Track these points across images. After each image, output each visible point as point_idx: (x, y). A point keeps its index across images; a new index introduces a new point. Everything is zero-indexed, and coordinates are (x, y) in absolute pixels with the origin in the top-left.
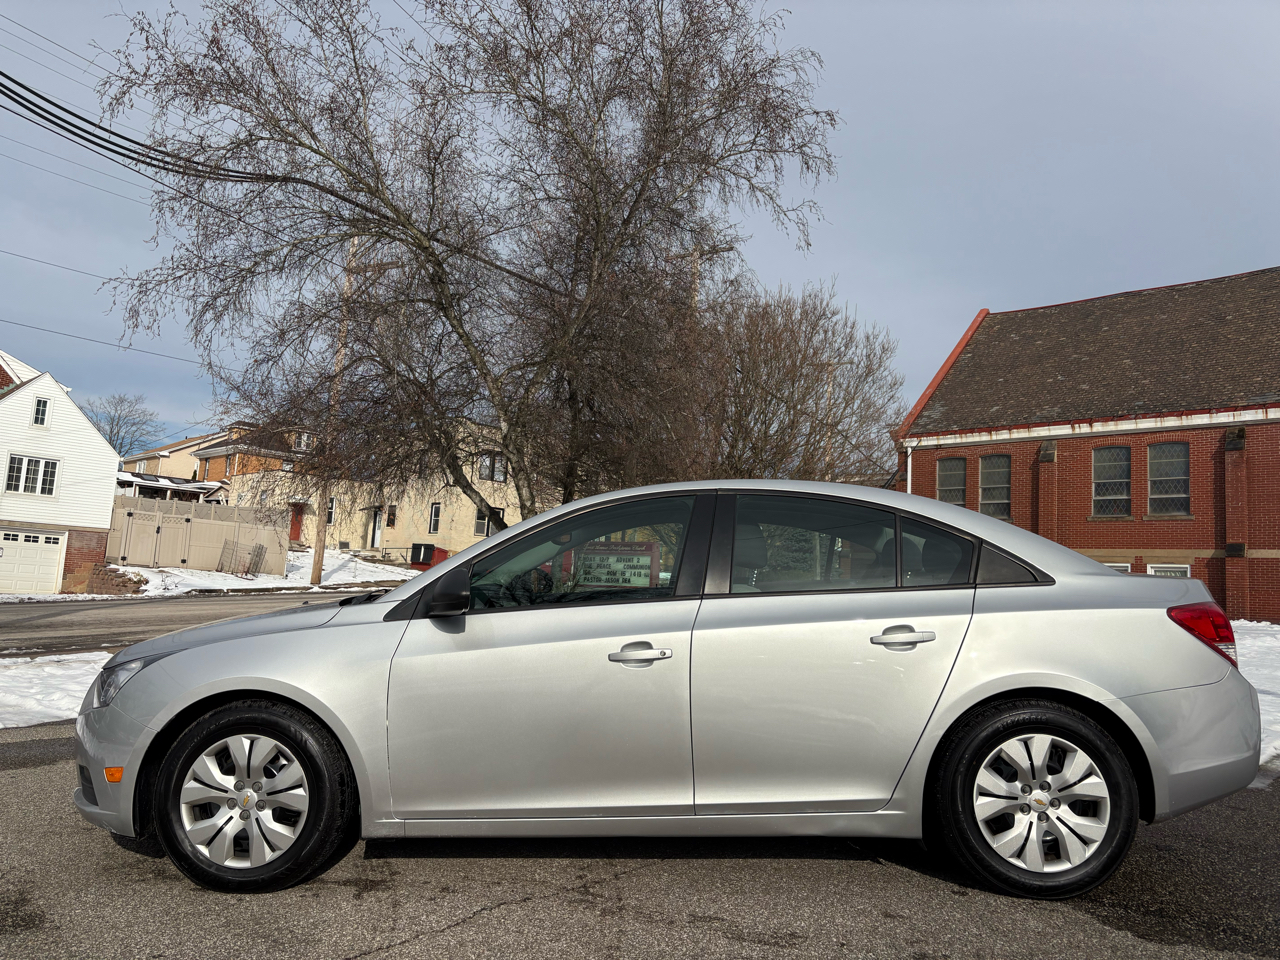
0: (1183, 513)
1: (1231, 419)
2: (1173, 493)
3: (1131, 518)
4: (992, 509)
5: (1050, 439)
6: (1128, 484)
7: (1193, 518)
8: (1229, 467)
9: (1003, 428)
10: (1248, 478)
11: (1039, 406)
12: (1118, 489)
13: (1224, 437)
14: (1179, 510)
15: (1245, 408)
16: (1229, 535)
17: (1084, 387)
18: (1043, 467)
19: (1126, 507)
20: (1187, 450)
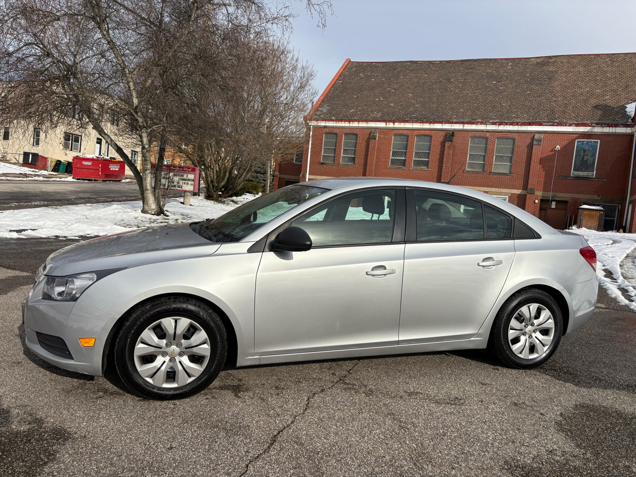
0: (426, 167)
1: (450, 128)
2: (423, 158)
3: (405, 168)
4: (347, 159)
5: (376, 128)
6: (406, 152)
7: (429, 170)
8: (446, 149)
9: (356, 121)
10: (453, 154)
11: (372, 111)
12: (401, 154)
13: (446, 135)
14: (424, 166)
15: (456, 123)
16: (442, 178)
17: (392, 105)
18: (372, 141)
19: (404, 163)
20: (431, 139)
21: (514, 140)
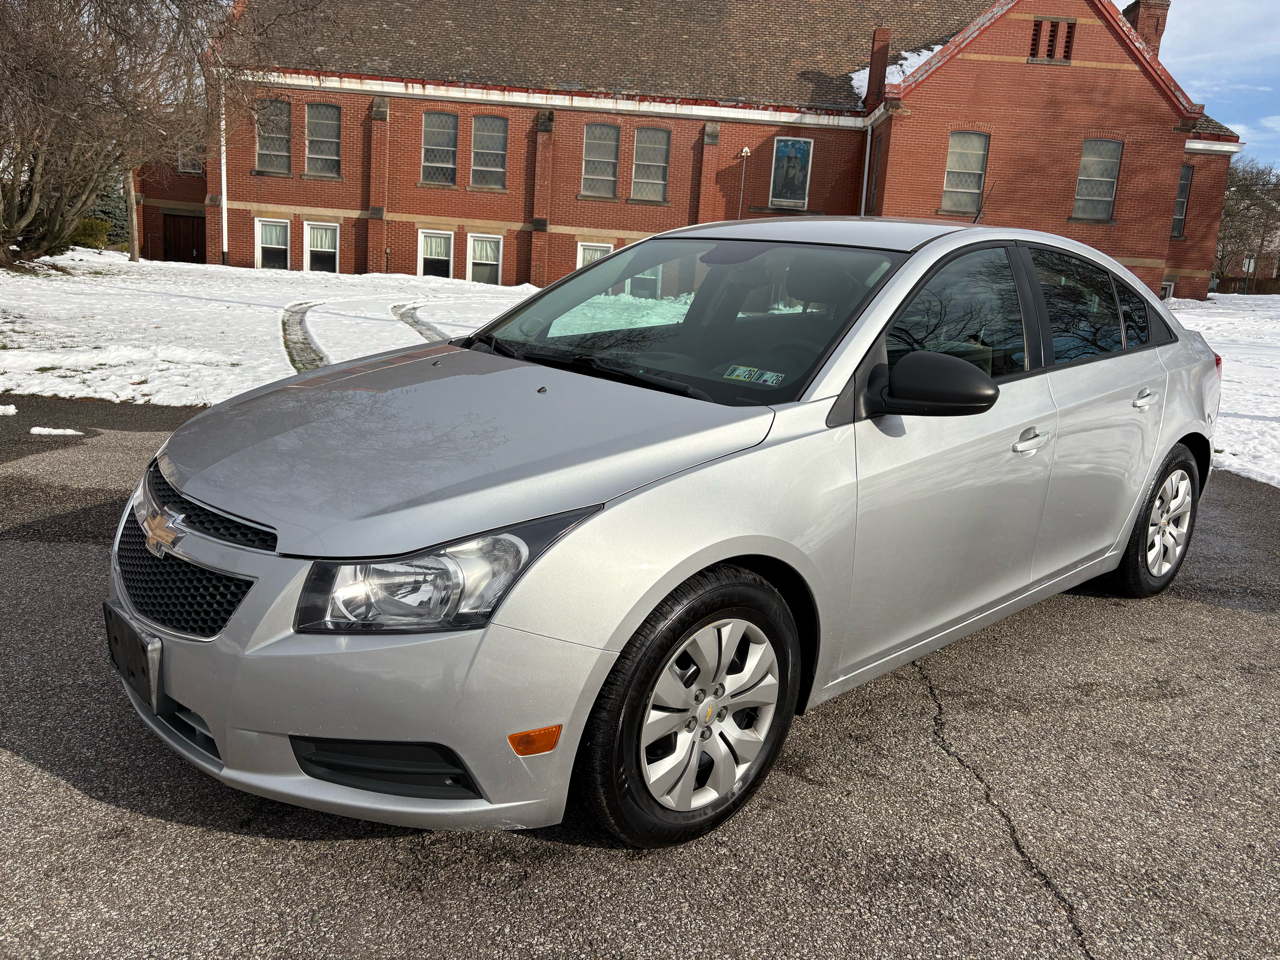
0: (500, 187)
1: (544, 102)
2: (492, 166)
3: (456, 187)
4: (319, 165)
5: (383, 95)
6: (454, 153)
7: (508, 192)
8: (540, 147)
9: (333, 74)
10: (553, 159)
11: (367, 55)
12: (445, 157)
13: (537, 118)
14: (496, 183)
15: (556, 92)
16: (536, 211)
17: (412, 42)
18: (376, 125)
19: (451, 176)
20: (506, 126)
21: (669, 133)
